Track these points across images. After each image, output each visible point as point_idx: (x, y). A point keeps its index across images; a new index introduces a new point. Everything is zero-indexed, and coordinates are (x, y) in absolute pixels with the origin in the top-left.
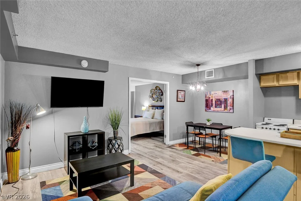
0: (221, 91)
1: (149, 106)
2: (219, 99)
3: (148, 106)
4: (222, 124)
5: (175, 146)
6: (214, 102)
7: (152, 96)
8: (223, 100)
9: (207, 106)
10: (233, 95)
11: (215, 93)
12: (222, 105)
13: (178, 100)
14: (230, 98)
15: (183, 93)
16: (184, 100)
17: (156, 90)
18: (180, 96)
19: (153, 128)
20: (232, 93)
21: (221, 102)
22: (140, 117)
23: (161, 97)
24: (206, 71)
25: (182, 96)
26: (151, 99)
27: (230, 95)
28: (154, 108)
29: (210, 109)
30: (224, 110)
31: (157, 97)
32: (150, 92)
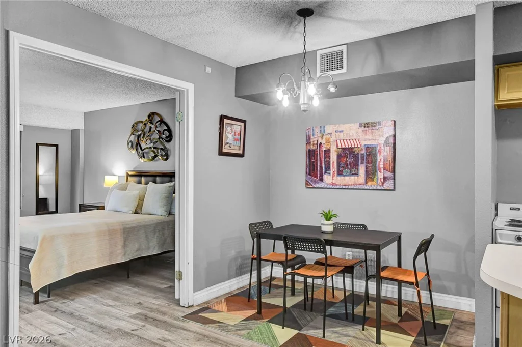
0: (357, 125)
1: (128, 175)
2: (351, 149)
3: (125, 175)
4: (364, 226)
5: (215, 308)
6: (334, 158)
7: (138, 144)
8: (364, 152)
9: (313, 170)
10: (394, 136)
11: (337, 132)
12: (358, 165)
13: (224, 150)
14: (386, 143)
15: (238, 127)
16: (241, 152)
17: (151, 123)
18: (229, 137)
19: (137, 246)
20: (392, 128)
21: (356, 156)
22: (98, 208)
23: (167, 145)
24: (319, 53)
25: (238, 137)
26: (134, 152)
27: (386, 136)
28: (143, 179)
29: (321, 180)
30: (366, 182)
31: (152, 145)
32: (130, 130)
